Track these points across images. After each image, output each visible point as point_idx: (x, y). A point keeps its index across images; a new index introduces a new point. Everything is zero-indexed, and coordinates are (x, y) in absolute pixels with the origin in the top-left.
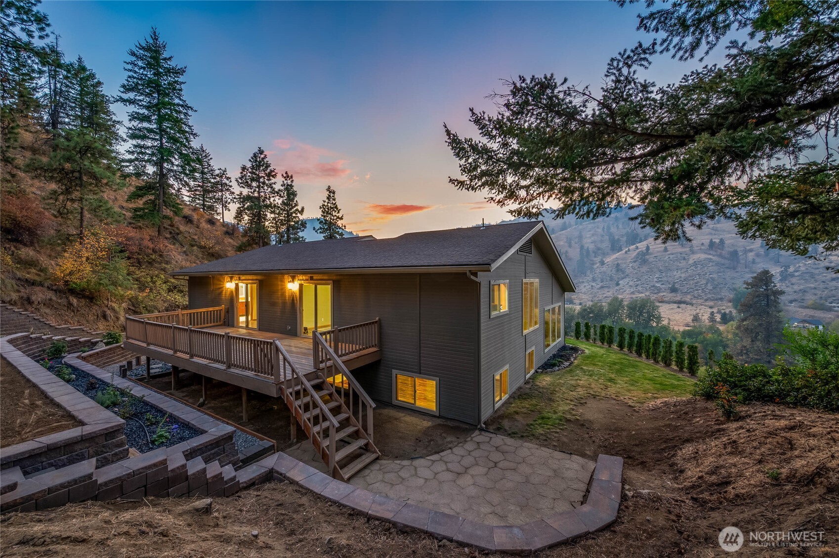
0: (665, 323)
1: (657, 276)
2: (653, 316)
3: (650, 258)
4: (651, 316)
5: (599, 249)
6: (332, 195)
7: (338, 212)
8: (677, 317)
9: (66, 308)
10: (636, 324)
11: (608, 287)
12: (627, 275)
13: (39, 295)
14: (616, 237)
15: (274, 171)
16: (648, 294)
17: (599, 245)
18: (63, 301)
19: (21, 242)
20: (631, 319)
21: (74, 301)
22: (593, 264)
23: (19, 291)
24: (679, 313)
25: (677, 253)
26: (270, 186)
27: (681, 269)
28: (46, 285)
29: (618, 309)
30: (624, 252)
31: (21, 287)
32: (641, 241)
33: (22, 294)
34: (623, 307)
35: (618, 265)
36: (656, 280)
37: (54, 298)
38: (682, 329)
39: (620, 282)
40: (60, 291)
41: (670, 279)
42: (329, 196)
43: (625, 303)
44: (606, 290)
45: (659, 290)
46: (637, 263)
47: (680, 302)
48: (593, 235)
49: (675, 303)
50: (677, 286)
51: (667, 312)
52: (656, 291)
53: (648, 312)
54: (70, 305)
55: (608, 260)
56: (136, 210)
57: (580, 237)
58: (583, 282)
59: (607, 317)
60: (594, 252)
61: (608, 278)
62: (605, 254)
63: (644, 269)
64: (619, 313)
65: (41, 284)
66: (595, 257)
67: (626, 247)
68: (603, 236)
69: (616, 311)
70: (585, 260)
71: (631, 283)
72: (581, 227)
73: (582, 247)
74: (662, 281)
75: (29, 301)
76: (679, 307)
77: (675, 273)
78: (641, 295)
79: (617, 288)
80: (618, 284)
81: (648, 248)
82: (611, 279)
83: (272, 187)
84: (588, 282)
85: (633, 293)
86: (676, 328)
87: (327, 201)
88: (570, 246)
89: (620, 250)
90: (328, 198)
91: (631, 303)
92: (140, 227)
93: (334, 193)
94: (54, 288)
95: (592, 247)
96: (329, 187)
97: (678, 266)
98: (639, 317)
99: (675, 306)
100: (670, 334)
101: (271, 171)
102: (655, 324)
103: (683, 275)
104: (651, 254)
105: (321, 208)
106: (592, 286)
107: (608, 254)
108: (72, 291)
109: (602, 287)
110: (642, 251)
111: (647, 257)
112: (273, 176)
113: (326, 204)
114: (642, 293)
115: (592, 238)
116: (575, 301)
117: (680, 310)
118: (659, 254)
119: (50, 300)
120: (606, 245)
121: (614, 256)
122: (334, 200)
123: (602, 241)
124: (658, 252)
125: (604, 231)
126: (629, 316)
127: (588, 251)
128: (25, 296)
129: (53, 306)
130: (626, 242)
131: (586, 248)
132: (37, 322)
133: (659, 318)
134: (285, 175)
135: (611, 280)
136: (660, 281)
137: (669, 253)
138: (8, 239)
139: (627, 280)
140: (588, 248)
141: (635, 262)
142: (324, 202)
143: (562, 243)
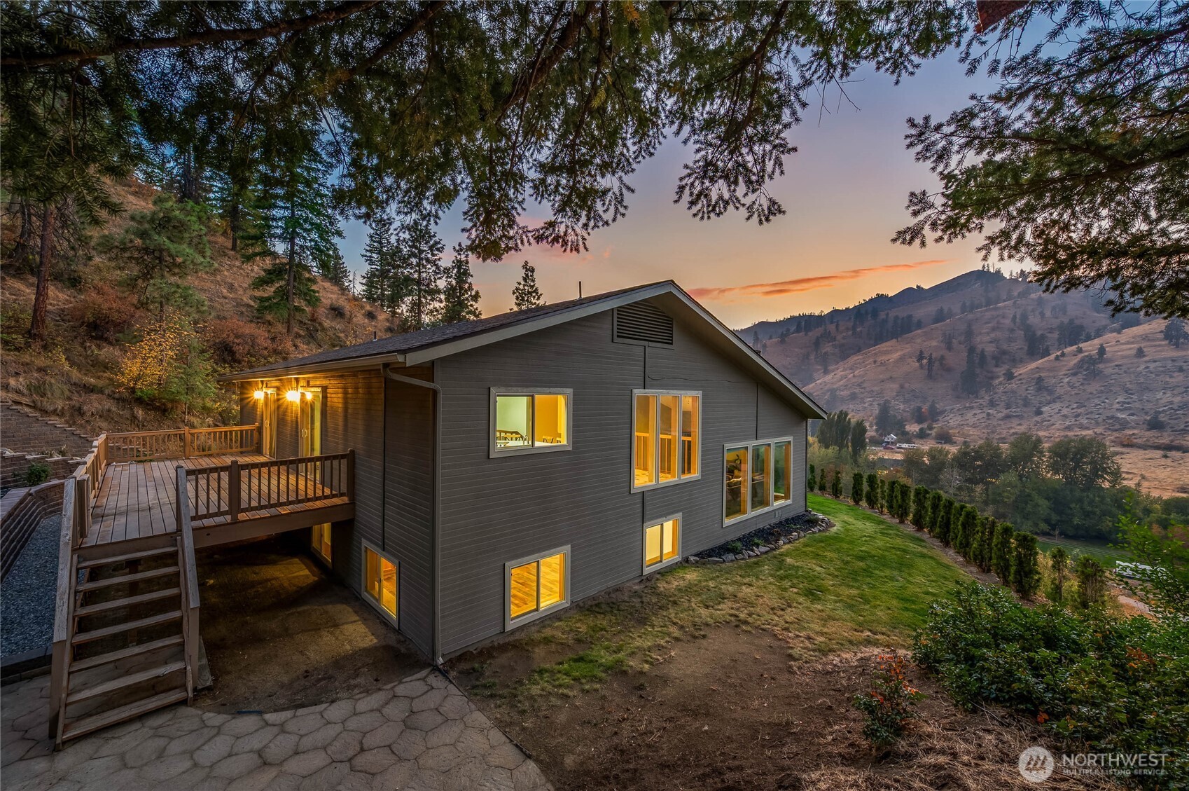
0: (1131, 484)
1: (1120, 399)
2: (1104, 470)
3: (1108, 369)
4: (1099, 470)
5: (1004, 352)
6: (530, 274)
7: (538, 299)
8: (1161, 474)
9: (129, 422)
10: (1067, 483)
11: (1020, 417)
12: (1059, 398)
13: (94, 404)
14: (1039, 333)
15: (439, 243)
16: (1099, 430)
17: (1005, 347)
18: (126, 413)
19: (106, 340)
20: (1056, 472)
21: (140, 413)
22: (992, 378)
23: (69, 399)
24: (1165, 467)
25: (1165, 359)
26: (434, 263)
27: (1173, 388)
28: (106, 392)
29: (1032, 455)
30: (1052, 357)
31: (76, 394)
32: (1088, 338)
33: (73, 403)
34: (1041, 452)
35: (1040, 380)
36: (1117, 406)
37: (113, 409)
38: (1166, 496)
39: (1044, 409)
40: (124, 400)
41: (1148, 406)
42: (527, 275)
43: (1046, 445)
44: (1015, 422)
45: (1124, 425)
46: (1080, 376)
47: (1169, 448)
48: (994, 329)
49: (1158, 447)
50: (1162, 418)
51: (1140, 464)
52: (1117, 427)
53: (1092, 463)
54: (134, 417)
55: (1023, 370)
56: (262, 300)
57: (969, 334)
58: (972, 408)
59: (1010, 467)
60: (994, 358)
61: (1021, 402)
62: (1015, 361)
63: (1094, 387)
64: (1032, 462)
65: (101, 391)
66: (997, 366)
67: (1058, 349)
68: (1012, 331)
69: (1028, 458)
70: (978, 371)
71: (1065, 411)
72: (970, 316)
73: (971, 350)
74: (1130, 408)
75: (80, 411)
76: (1166, 457)
77: (1159, 395)
78: (1084, 433)
79: (1037, 418)
80: (1039, 413)
81: (1102, 351)
82: (1026, 403)
83: (436, 265)
84: (981, 407)
85: (1068, 428)
86: (1155, 494)
87: (523, 283)
88: (949, 348)
89: (1046, 353)
90: (525, 279)
91: (1059, 445)
92: (269, 322)
93: (532, 270)
94: (117, 396)
95: (990, 349)
96: (526, 263)
97: (1167, 383)
98: (1074, 470)
99: (1159, 453)
100: (1137, 503)
101: (436, 243)
102: (1106, 485)
103: (1177, 399)
104: (1109, 361)
105: (514, 293)
106: (989, 414)
107: (1021, 361)
108: (140, 401)
109: (1008, 417)
110: (1090, 357)
111: (1101, 366)
112: (438, 250)
113: (521, 287)
114: (1088, 428)
115: (993, 335)
116: (955, 439)
117: (1168, 462)
118: (1125, 361)
119: (109, 411)
120: (1019, 345)
121: (1034, 365)
122: (533, 281)
123: (1010, 340)
124: (1124, 357)
125: (1015, 323)
126: (1055, 468)
127: (983, 356)
128: (77, 405)
129: (112, 419)
130: (1059, 340)
131: (978, 351)
132: (76, 438)
133: (1117, 475)
134: (457, 248)
135: (1025, 406)
136: (1126, 409)
137: (1146, 359)
138: (92, 337)
139: (1057, 406)
140: (983, 351)
141: (1075, 374)
142: (519, 284)
143: (934, 343)
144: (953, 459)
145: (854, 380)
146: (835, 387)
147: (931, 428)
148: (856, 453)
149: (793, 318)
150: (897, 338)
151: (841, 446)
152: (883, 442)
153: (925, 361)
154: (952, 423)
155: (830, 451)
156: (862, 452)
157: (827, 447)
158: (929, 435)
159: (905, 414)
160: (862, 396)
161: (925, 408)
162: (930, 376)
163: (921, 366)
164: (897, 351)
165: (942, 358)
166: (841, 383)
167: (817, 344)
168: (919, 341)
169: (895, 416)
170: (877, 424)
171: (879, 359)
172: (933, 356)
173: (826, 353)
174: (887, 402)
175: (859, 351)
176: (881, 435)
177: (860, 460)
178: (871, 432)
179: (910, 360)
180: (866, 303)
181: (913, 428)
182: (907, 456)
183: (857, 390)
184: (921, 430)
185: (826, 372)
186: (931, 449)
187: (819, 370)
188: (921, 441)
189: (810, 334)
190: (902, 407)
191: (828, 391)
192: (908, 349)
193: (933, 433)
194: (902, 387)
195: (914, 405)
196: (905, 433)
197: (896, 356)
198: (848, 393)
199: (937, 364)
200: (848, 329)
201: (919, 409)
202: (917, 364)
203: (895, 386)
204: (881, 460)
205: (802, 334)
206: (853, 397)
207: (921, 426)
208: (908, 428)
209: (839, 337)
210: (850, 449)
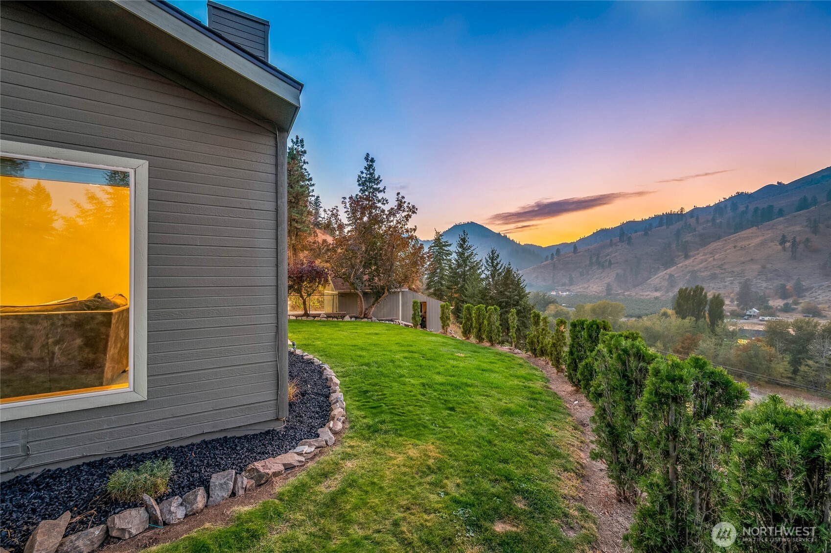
88: (815, 232)
93: (372, 160)
105: (358, 181)
116: (825, 313)
142: (362, 173)
143: (798, 228)
144: (824, 331)
145: (715, 263)
146: (696, 269)
147: (797, 303)
148: (713, 324)
149: (657, 217)
150: (757, 226)
151: (698, 318)
152: (745, 315)
153: (788, 244)
154: (821, 298)
155: (687, 320)
156: (720, 322)
157: (684, 318)
158: (794, 309)
159: (767, 291)
160: (723, 276)
161: (790, 285)
162: (794, 257)
163: (784, 249)
164: (758, 236)
165: (807, 240)
166: (701, 266)
167: (678, 234)
168: (781, 227)
169: (756, 293)
170: (738, 300)
171: (740, 244)
172: (798, 239)
173: (686, 242)
174: (748, 280)
175: (719, 238)
176: (743, 309)
177: (718, 330)
178: (729, 306)
179: (771, 244)
180: (726, 200)
181: (778, 303)
182: (770, 327)
183: (718, 271)
184: (786, 305)
185: (687, 257)
186: (796, 321)
187: (679, 256)
188: (787, 315)
189: (671, 227)
190: (764, 285)
191: (689, 272)
192: (769, 234)
193: (800, 307)
194: (764, 267)
195: (777, 283)
196: (768, 308)
197: (757, 240)
198: (709, 273)
199: (801, 246)
200: (708, 221)
201: (784, 286)
202: (780, 247)
203: (756, 267)
204: (742, 330)
205: (664, 227)
206: (714, 277)
207: (785, 301)
208: (771, 303)
209: (700, 228)
210: (708, 320)
